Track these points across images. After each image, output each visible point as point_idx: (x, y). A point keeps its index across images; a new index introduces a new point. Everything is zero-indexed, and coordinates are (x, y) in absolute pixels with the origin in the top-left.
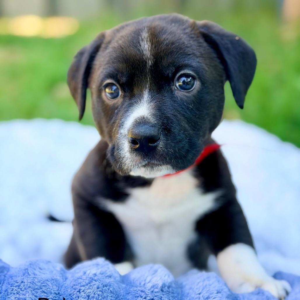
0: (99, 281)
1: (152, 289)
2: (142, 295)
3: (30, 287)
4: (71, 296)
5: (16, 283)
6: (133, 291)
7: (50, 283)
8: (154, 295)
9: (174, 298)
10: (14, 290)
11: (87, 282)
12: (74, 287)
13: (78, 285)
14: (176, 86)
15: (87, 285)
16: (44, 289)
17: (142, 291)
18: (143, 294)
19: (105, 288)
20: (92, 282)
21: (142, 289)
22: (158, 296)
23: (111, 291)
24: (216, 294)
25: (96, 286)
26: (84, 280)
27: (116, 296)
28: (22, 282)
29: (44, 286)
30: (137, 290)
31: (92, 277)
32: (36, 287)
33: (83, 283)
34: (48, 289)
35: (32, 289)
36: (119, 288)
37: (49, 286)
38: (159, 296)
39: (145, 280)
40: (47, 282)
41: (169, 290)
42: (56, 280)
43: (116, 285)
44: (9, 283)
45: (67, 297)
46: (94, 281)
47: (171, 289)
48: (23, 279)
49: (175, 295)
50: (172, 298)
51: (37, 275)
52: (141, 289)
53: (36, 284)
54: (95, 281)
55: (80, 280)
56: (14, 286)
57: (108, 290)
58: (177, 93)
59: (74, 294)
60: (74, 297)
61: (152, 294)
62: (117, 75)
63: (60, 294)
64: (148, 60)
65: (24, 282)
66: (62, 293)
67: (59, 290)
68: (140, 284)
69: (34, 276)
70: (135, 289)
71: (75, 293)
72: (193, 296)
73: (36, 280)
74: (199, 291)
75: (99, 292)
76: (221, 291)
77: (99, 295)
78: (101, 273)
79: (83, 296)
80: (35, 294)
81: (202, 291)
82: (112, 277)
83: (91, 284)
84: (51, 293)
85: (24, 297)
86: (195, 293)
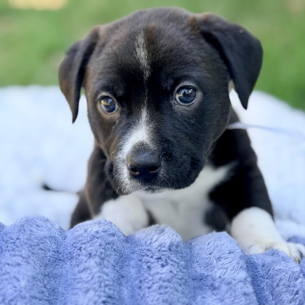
0: (102, 239)
1: (159, 248)
2: (148, 254)
3: (26, 243)
4: (71, 255)
5: (11, 240)
6: (139, 250)
7: (48, 240)
8: (161, 253)
9: (183, 258)
10: (9, 246)
11: (89, 239)
12: (74, 245)
13: (79, 243)
15: (88, 242)
16: (42, 246)
17: (148, 250)
19: (108, 246)
20: (94, 239)
21: (149, 248)
22: (165, 255)
23: (114, 249)
24: (228, 255)
25: (98, 244)
26: (85, 237)
27: (120, 255)
28: (18, 239)
29: (41, 243)
30: (143, 249)
31: (94, 234)
32: (33, 244)
33: (84, 241)
34: (46, 246)
35: (28, 246)
36: (123, 247)
37: (47, 243)
38: (167, 255)
39: (151, 239)
40: (45, 239)
41: (177, 250)
42: (55, 238)
43: (120, 243)
44: (3, 240)
45: (67, 256)
46: (96, 239)
47: (179, 249)
48: (19, 236)
49: (184, 255)
50: (181, 258)
51: (33, 232)
52: (146, 248)
53: (33, 241)
54: (98, 238)
55: (81, 237)
56: (9, 243)
57: (112, 248)
58: (177, 108)
59: (74, 253)
60: (74, 255)
61: (159, 253)
63: (59, 252)
65: (20, 239)
66: (62, 251)
67: (59, 248)
68: (146, 243)
69: (31, 233)
70: (141, 248)
71: (75, 251)
72: (203, 256)
73: (33, 236)
74: (209, 251)
75: (101, 250)
76: (233, 251)
77: (101, 253)
78: (104, 231)
79: (84, 254)
80: (32, 251)
81: (213, 251)
82: (115, 236)
83: (93, 242)
84: (49, 251)
85: (20, 253)
86: (205, 253)
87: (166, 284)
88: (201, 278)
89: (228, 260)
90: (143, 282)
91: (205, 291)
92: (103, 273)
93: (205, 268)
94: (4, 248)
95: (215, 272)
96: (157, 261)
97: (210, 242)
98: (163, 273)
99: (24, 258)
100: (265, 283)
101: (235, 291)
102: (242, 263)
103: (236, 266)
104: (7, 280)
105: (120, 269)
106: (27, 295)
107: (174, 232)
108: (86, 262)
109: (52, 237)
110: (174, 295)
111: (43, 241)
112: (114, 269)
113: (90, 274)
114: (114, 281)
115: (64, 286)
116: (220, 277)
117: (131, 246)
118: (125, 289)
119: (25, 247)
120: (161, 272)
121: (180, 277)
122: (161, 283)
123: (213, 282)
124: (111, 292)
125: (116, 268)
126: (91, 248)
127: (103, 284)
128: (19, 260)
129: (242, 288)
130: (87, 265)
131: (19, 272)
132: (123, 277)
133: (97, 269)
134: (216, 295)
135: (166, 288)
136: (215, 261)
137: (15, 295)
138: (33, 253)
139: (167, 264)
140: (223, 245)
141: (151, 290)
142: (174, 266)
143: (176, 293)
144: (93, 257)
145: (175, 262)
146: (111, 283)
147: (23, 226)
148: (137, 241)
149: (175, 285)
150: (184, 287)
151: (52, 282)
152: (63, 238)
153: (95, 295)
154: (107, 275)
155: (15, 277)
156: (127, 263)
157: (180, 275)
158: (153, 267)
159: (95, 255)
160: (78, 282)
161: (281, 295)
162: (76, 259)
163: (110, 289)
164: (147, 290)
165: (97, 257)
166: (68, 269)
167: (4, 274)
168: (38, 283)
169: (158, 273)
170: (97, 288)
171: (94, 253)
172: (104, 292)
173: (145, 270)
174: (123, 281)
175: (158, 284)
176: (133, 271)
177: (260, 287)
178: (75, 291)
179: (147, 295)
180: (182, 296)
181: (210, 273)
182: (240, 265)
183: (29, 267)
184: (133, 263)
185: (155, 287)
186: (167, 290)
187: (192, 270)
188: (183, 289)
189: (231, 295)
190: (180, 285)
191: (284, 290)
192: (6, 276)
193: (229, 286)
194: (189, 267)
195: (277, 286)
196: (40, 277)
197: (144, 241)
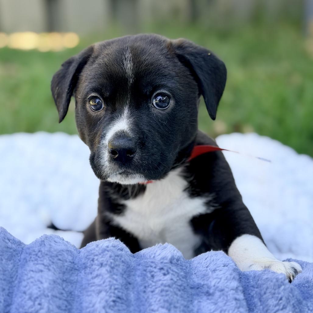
0: (111, 252)
1: (162, 261)
3: (47, 255)
6: (144, 263)
7: (65, 253)
9: (183, 270)
11: (100, 252)
12: (88, 257)
13: (92, 255)
14: (153, 104)
15: (100, 254)
16: (60, 257)
17: (152, 262)
18: (153, 264)
19: (117, 258)
21: (153, 260)
22: (167, 266)
23: (122, 261)
24: (223, 267)
25: (108, 255)
27: (127, 265)
28: (39, 251)
29: (60, 255)
31: (105, 248)
32: (53, 255)
33: (96, 253)
34: (64, 258)
36: (130, 260)
37: (64, 255)
39: (155, 254)
41: (177, 263)
42: (71, 252)
45: (82, 266)
47: (179, 262)
48: (40, 248)
49: (184, 268)
51: (52, 246)
52: (150, 260)
54: (108, 251)
55: (94, 251)
56: (32, 255)
57: (120, 260)
58: (153, 110)
60: (88, 265)
61: (161, 264)
62: (101, 89)
63: (75, 263)
64: (130, 78)
65: (41, 251)
66: (77, 262)
67: (74, 259)
68: (150, 257)
70: (145, 260)
71: (89, 262)
72: (201, 269)
73: (52, 249)
74: (206, 265)
75: (111, 261)
76: (227, 265)
77: (111, 263)
78: (113, 246)
79: (96, 264)
80: (52, 260)
81: (209, 264)
82: (123, 251)
83: (104, 254)
84: (66, 261)
85: (42, 262)
86: (203, 266)
87: (167, 288)
88: (197, 287)
89: (222, 272)
90: (147, 288)
91: (201, 296)
92: (113, 279)
93: (202, 278)
94: (28, 259)
95: (211, 282)
96: (159, 270)
97: (208, 257)
98: (164, 280)
99: (45, 266)
100: (254, 292)
101: (227, 296)
102: (234, 274)
103: (229, 277)
104: (32, 282)
105: (128, 277)
106: (50, 294)
107: (175, 248)
108: (98, 270)
109: (69, 251)
110: (174, 297)
111: (61, 253)
112: (123, 277)
113: (102, 279)
114: (122, 286)
115: (80, 290)
116: (214, 286)
117: (137, 260)
118: (131, 293)
119: (47, 257)
120: (163, 279)
121: (179, 284)
122: (162, 287)
123: (209, 289)
124: (120, 294)
125: (124, 276)
126: (103, 259)
127: (113, 287)
128: (41, 267)
129: (233, 294)
130: (99, 272)
131: (42, 277)
132: (130, 284)
133: (108, 275)
134: (210, 300)
135: (167, 291)
136: (210, 273)
137: (39, 293)
138: (53, 263)
139: (168, 273)
140: (218, 260)
141: (154, 293)
142: (174, 275)
143: (175, 296)
144: (104, 267)
145: (176, 272)
146: (120, 287)
147: (43, 241)
148: (143, 255)
149: (175, 290)
150: (183, 293)
151: (70, 287)
152: (77, 252)
153: (106, 295)
154: (116, 280)
155: (39, 281)
156: (133, 273)
157: (180, 283)
158: (156, 276)
159: (106, 265)
160: (92, 286)
161: (267, 301)
162: (90, 268)
163: (119, 292)
164: (150, 294)
165: (108, 266)
166: (83, 277)
167: (29, 279)
168: (58, 286)
169: (160, 280)
170: (108, 290)
171: (105, 263)
172: (114, 293)
173: (149, 278)
174: (130, 287)
175: (160, 289)
176: (139, 279)
177: (250, 296)
178: (89, 293)
179: (150, 297)
180: (180, 299)
181: (206, 282)
182: (232, 276)
183: (50, 273)
184: (138, 273)
185: (157, 291)
186: (168, 293)
187: (190, 281)
188: (182, 294)
189: (223, 299)
190: (179, 290)
191: (270, 296)
192: (32, 280)
193: (222, 293)
194: (188, 278)
195: (265, 293)
196: (59, 281)
197: (149, 255)
